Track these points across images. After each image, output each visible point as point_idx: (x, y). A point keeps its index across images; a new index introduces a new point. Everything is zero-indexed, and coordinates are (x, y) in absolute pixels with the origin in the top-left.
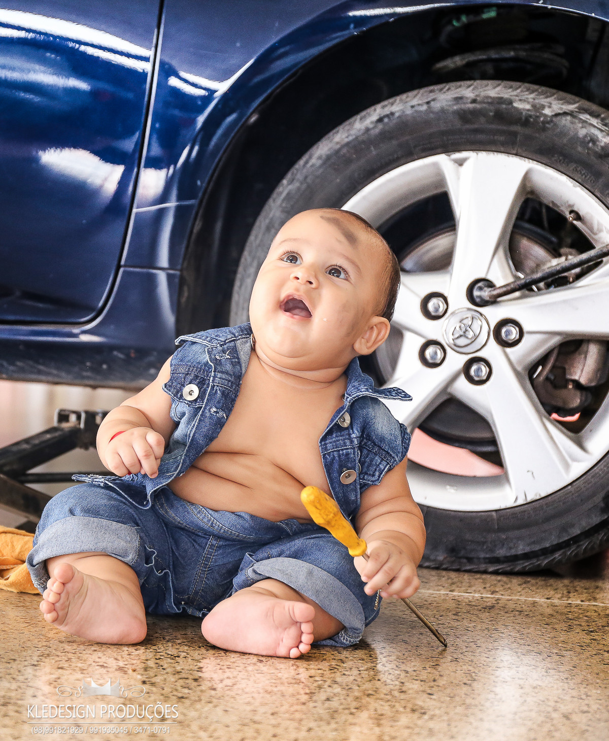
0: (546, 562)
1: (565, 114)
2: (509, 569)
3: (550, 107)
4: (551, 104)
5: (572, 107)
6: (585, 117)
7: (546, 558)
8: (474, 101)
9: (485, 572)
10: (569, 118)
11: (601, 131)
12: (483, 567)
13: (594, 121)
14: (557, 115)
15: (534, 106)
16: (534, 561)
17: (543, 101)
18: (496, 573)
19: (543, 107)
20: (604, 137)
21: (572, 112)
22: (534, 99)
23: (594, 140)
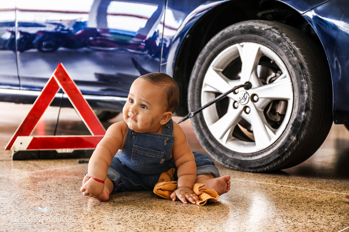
0: (265, 169)
1: (268, 29)
2: (256, 171)
3: (264, 27)
4: (264, 26)
5: (270, 27)
6: (274, 30)
7: (265, 168)
8: (244, 27)
9: (250, 172)
10: (269, 30)
11: (277, 34)
12: (249, 170)
13: (276, 31)
14: (266, 30)
15: (260, 27)
16: (261, 169)
17: (263, 25)
18: (253, 172)
19: (262, 27)
20: (278, 36)
21: (270, 28)
22: (260, 25)
23: (275, 37)
